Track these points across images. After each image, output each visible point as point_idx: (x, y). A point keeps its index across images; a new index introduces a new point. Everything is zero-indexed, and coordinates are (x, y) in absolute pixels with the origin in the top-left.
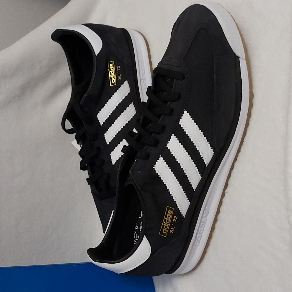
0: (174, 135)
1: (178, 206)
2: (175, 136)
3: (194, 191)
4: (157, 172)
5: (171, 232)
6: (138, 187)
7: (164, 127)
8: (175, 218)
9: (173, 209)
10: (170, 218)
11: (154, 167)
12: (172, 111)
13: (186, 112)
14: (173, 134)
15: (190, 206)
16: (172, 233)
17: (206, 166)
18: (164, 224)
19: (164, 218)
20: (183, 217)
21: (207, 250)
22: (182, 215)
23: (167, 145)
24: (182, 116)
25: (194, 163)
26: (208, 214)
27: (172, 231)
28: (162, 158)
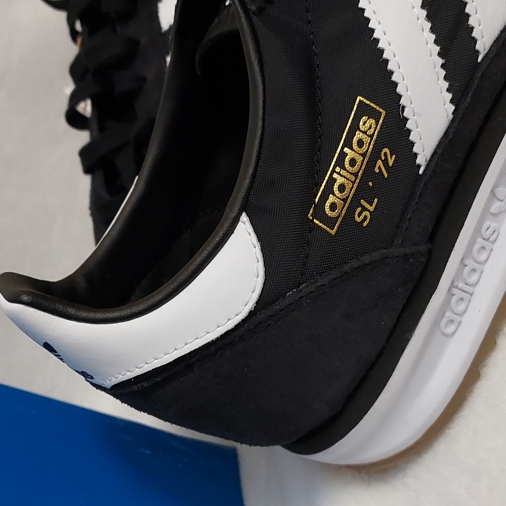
1: (404, 107)
5: (358, 220)
8: (383, 157)
10: (362, 150)
16: (365, 224)
18: (335, 176)
20: (419, 166)
21: (485, 369)
22: (416, 155)
27: (363, 216)
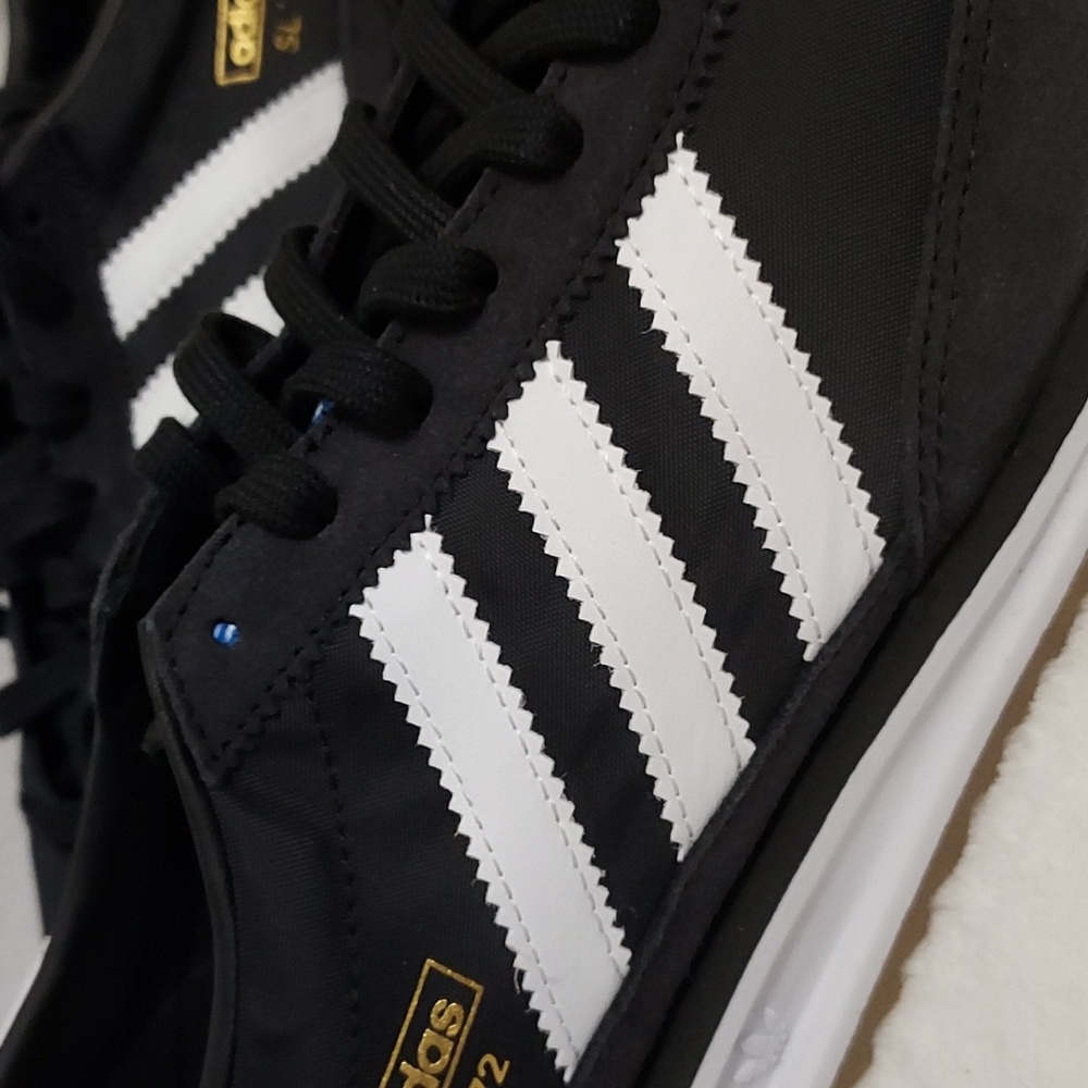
0: (565, 354)
1: (522, 974)
2: (569, 364)
3: (680, 857)
4: (375, 655)
6: (200, 764)
7: (481, 276)
8: (482, 1072)
9: (473, 992)
10: (438, 1066)
11: (355, 610)
12: (567, 141)
13: (683, 161)
14: (553, 346)
15: (627, 981)
17: (808, 655)
19: (391, 1065)
20: (563, 1071)
22: (553, 1053)
23: (492, 434)
24: (652, 191)
25: (702, 611)
26: (778, 1063)
28: (439, 538)
